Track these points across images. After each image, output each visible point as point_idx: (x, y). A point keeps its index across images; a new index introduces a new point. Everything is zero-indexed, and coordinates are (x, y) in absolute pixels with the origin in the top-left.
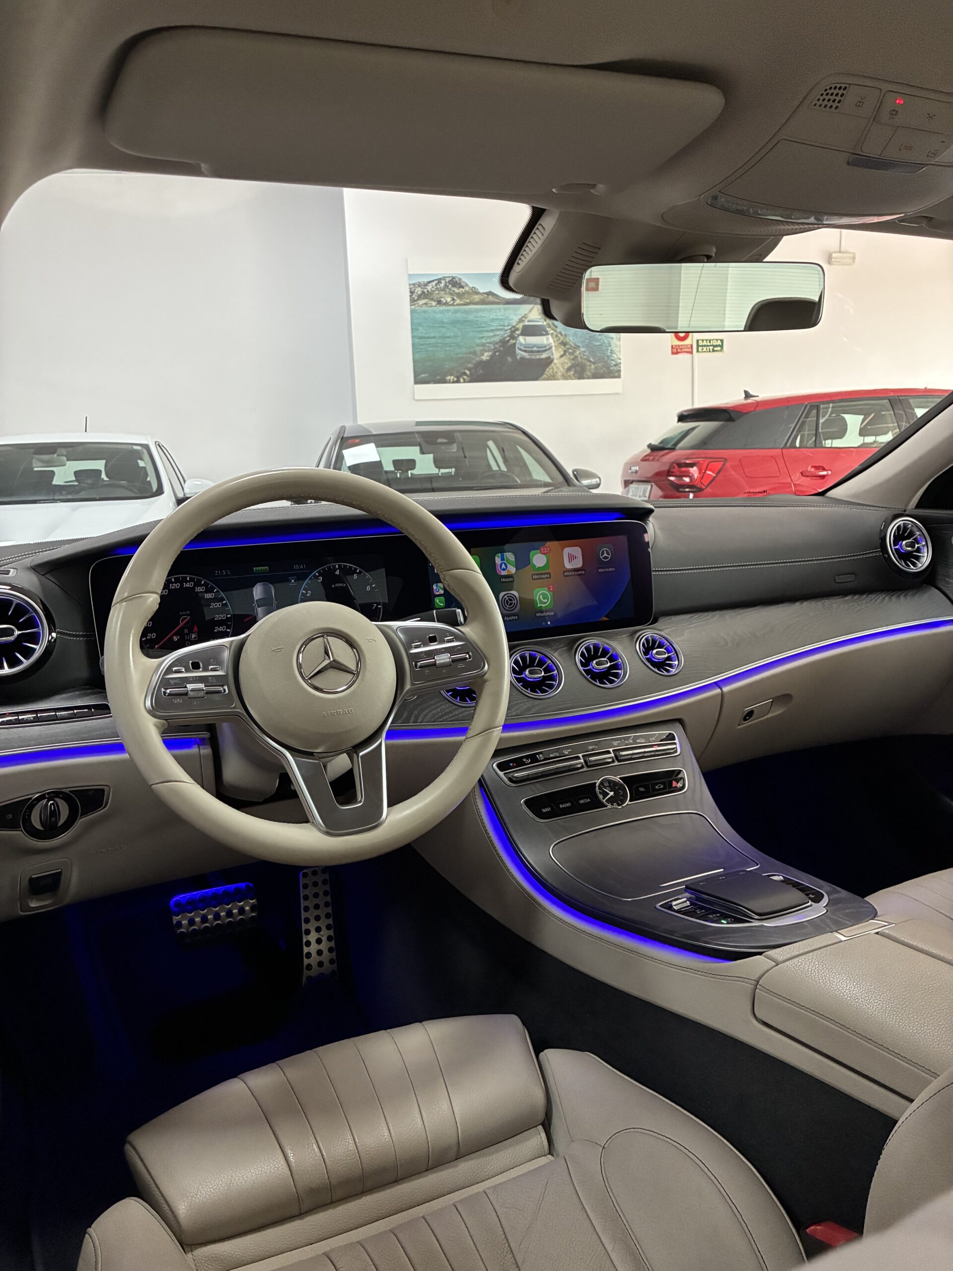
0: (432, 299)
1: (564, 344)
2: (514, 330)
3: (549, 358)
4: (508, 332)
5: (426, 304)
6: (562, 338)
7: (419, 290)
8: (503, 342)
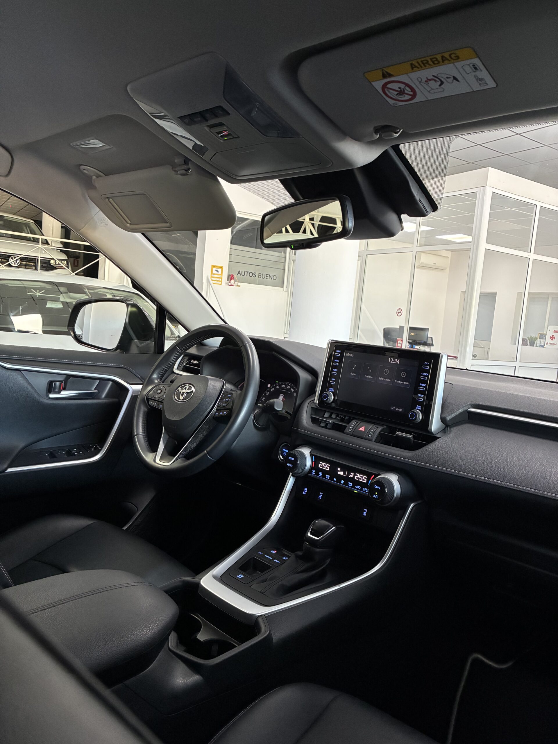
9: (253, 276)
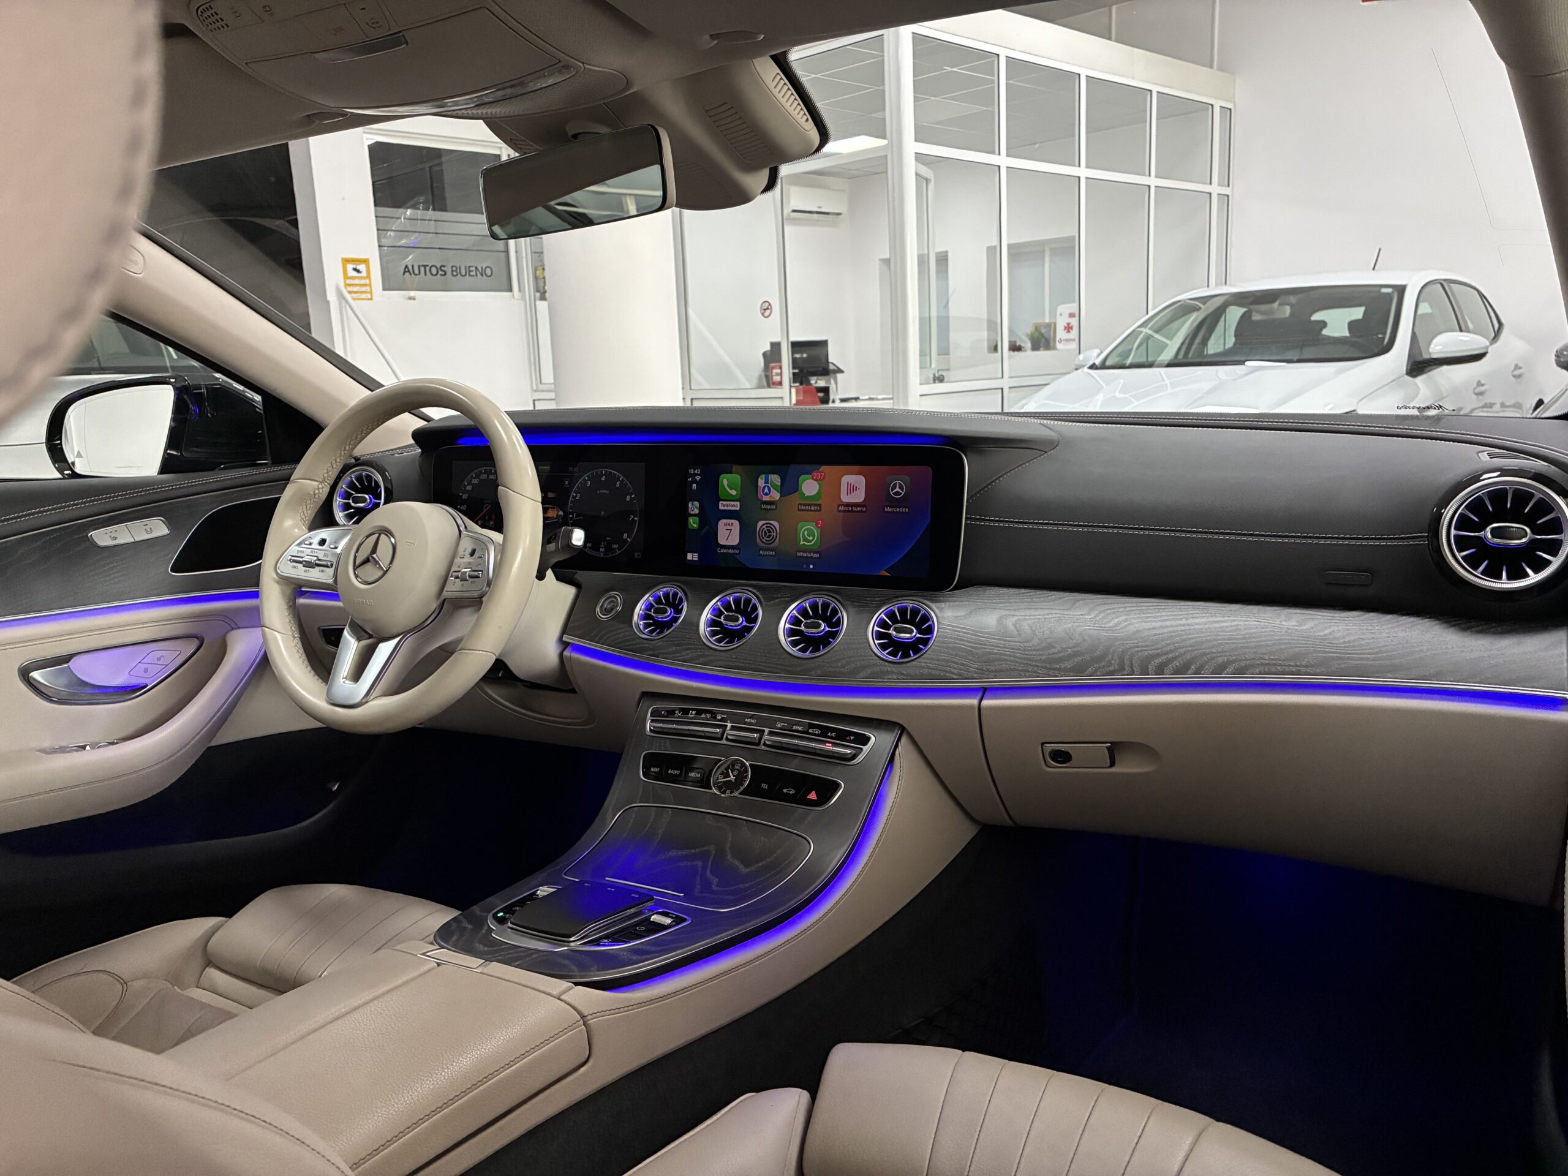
9: (439, 275)
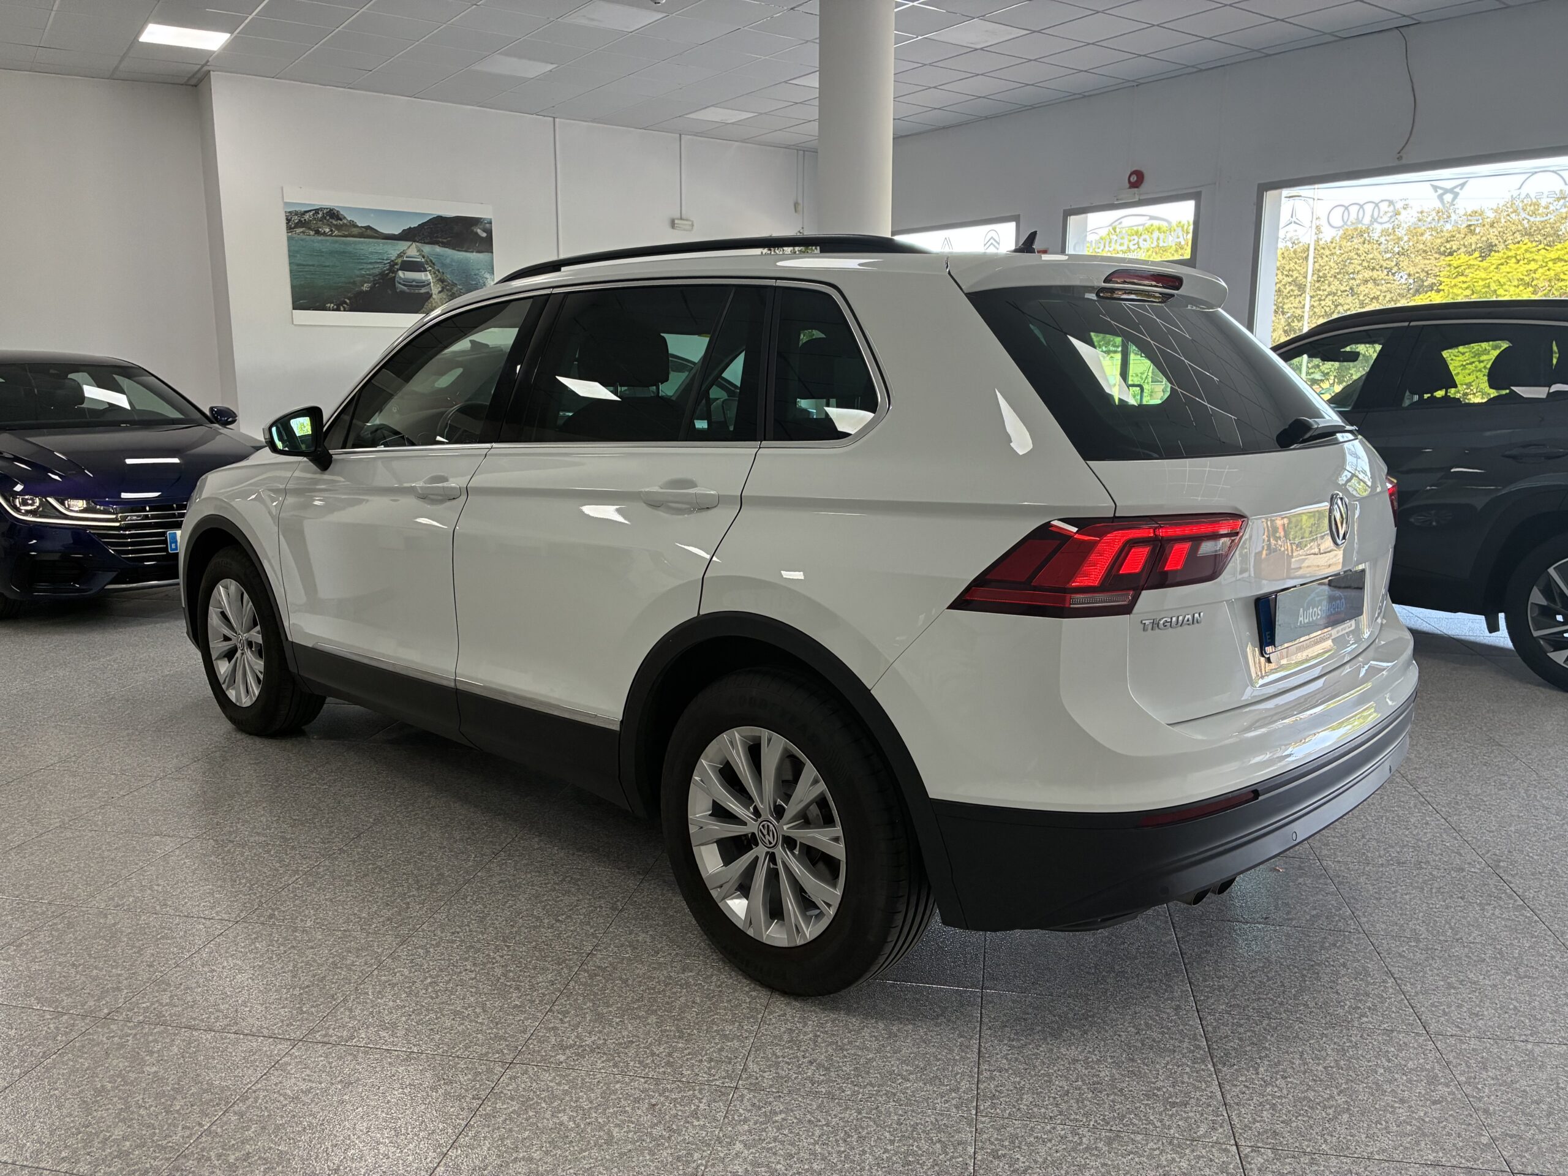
0: (310, 229)
1: (442, 281)
2: (393, 264)
3: (428, 293)
4: (387, 267)
5: (303, 232)
6: (439, 276)
7: (296, 219)
8: (383, 275)
